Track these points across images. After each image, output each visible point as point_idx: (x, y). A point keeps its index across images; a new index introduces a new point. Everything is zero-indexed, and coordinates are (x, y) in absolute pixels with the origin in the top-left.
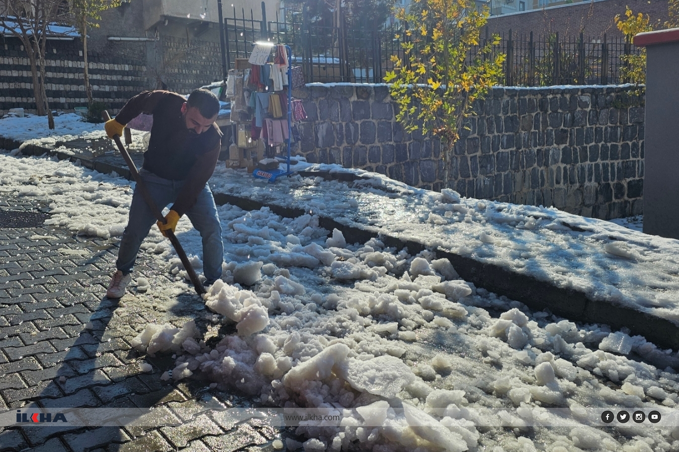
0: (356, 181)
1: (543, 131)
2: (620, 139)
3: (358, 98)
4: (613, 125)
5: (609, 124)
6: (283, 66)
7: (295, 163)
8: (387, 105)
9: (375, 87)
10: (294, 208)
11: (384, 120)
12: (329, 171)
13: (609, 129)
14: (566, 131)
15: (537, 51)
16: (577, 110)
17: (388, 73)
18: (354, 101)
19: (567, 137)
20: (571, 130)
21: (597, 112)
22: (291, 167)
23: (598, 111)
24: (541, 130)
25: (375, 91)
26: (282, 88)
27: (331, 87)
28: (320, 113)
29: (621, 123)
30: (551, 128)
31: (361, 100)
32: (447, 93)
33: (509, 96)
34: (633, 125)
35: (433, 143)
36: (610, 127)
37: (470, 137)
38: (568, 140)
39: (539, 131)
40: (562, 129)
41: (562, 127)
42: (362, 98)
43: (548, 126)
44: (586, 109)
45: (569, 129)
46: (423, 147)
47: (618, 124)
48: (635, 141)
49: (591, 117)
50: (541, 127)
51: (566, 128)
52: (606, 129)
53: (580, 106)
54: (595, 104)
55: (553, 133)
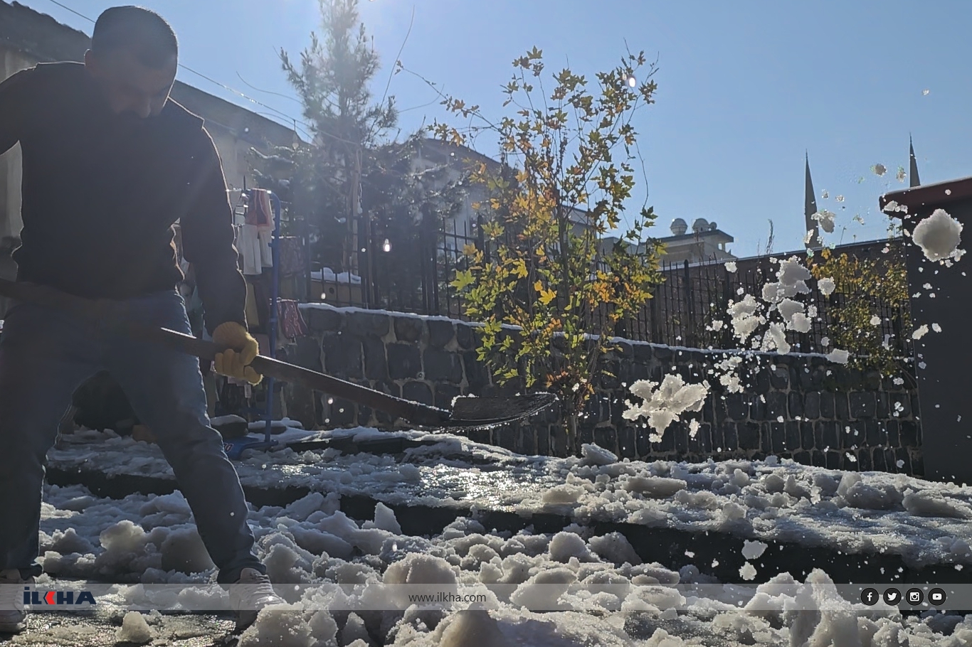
0: (409, 451)
1: (719, 425)
2: (840, 444)
3: (398, 339)
4: (828, 420)
5: (821, 418)
6: (264, 228)
7: (281, 430)
8: (452, 357)
9: (428, 322)
10: (284, 487)
11: (446, 383)
12: (352, 437)
13: (822, 425)
14: (756, 426)
15: (697, 293)
16: (770, 391)
17: (459, 275)
18: (391, 344)
19: (758, 436)
20: (763, 424)
21: (801, 396)
22: (272, 437)
23: (803, 394)
24: (715, 423)
25: (430, 330)
26: (259, 271)
27: (347, 313)
28: (326, 359)
29: (839, 417)
30: (732, 421)
31: (404, 343)
32: (569, 308)
33: (659, 359)
34: (857, 421)
35: (536, 431)
36: (823, 422)
37: (599, 426)
38: (760, 442)
39: (712, 424)
40: (749, 423)
41: (749, 419)
42: (406, 339)
43: (726, 417)
44: (783, 391)
45: (760, 423)
46: (518, 438)
47: (835, 419)
48: (864, 448)
49: (792, 405)
50: (715, 418)
51: (755, 422)
52: (817, 425)
53: (773, 386)
54: (797, 383)
55: (736, 428)
